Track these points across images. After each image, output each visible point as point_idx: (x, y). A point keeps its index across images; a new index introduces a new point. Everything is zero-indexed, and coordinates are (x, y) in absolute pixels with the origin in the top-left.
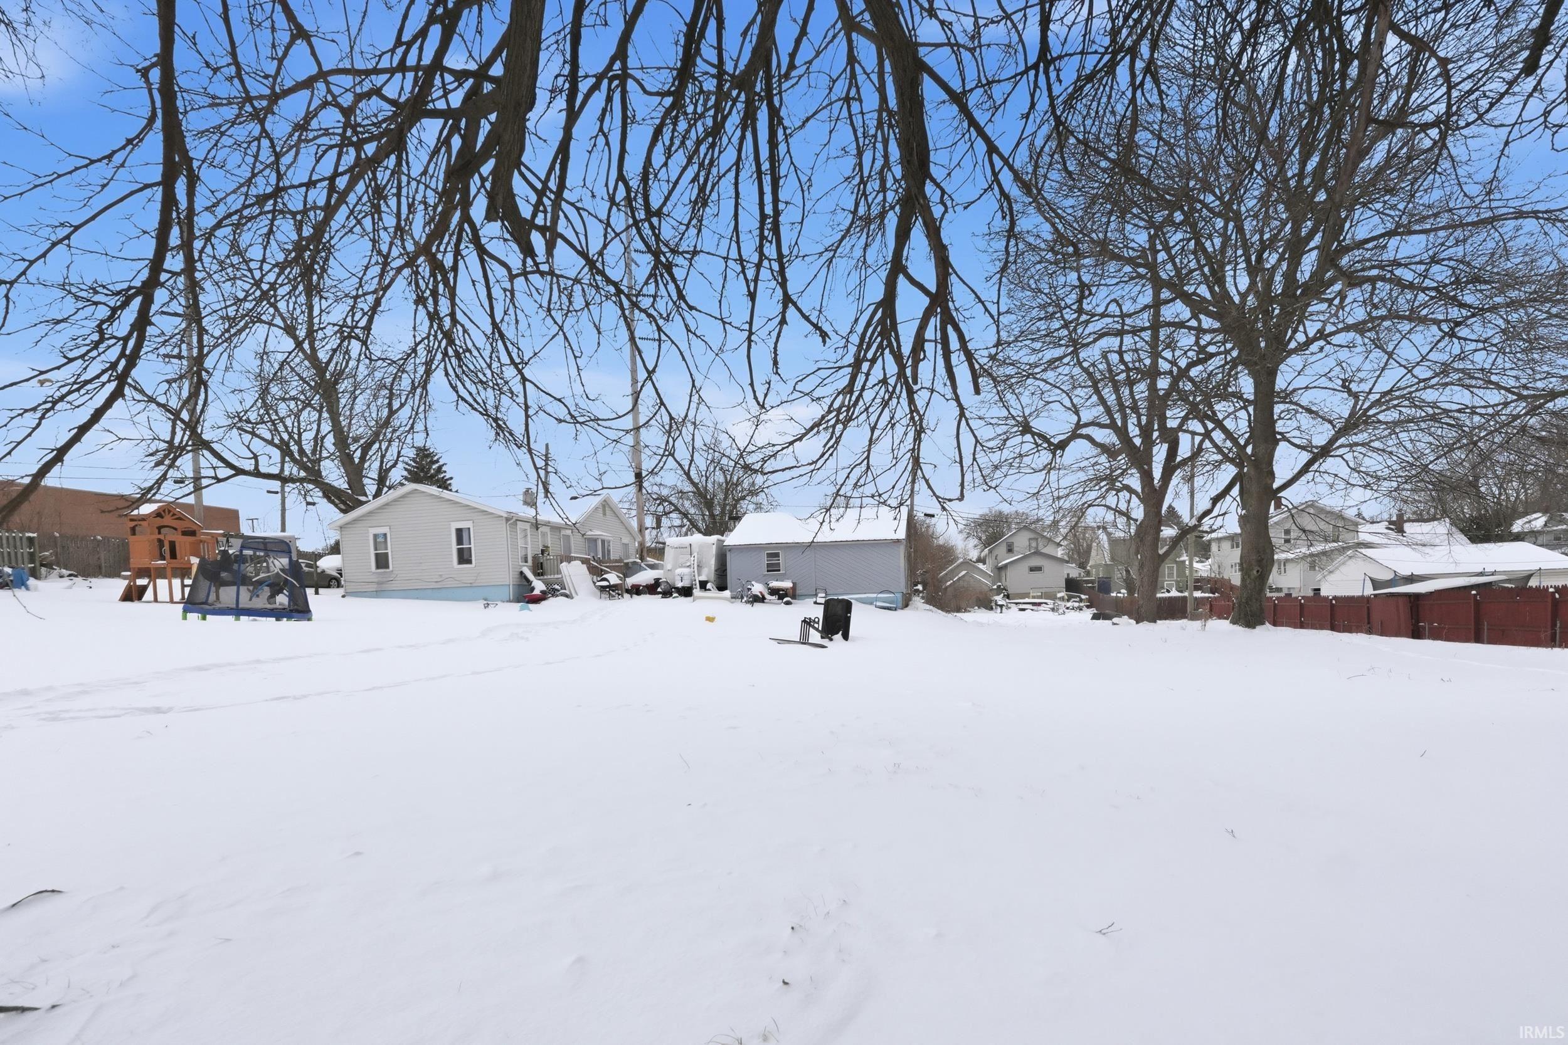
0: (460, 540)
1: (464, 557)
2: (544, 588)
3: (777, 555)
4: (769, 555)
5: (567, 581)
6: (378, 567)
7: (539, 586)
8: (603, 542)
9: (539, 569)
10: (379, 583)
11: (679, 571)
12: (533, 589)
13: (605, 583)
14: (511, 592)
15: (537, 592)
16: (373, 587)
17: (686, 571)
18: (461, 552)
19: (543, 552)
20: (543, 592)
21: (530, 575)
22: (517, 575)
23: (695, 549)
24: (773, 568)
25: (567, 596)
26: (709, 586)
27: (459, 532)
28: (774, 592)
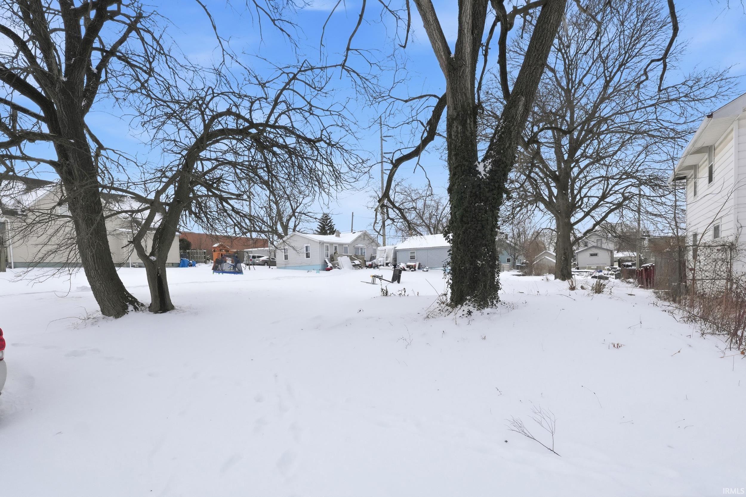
0: (307, 250)
1: (308, 256)
2: (331, 265)
3: (414, 253)
4: (411, 253)
5: (340, 264)
6: (285, 259)
7: (330, 265)
8: (362, 249)
9: (332, 259)
10: (285, 264)
11: (379, 259)
12: (328, 266)
13: (354, 264)
14: (320, 267)
15: (329, 267)
16: (284, 266)
17: (382, 259)
18: (307, 254)
19: (335, 253)
20: (331, 267)
21: (328, 262)
22: (323, 262)
23: (387, 251)
24: (412, 258)
25: (339, 268)
26: (389, 265)
27: (307, 247)
28: (408, 266)
